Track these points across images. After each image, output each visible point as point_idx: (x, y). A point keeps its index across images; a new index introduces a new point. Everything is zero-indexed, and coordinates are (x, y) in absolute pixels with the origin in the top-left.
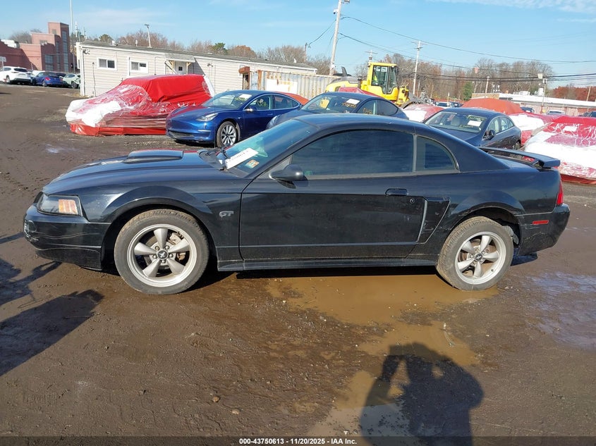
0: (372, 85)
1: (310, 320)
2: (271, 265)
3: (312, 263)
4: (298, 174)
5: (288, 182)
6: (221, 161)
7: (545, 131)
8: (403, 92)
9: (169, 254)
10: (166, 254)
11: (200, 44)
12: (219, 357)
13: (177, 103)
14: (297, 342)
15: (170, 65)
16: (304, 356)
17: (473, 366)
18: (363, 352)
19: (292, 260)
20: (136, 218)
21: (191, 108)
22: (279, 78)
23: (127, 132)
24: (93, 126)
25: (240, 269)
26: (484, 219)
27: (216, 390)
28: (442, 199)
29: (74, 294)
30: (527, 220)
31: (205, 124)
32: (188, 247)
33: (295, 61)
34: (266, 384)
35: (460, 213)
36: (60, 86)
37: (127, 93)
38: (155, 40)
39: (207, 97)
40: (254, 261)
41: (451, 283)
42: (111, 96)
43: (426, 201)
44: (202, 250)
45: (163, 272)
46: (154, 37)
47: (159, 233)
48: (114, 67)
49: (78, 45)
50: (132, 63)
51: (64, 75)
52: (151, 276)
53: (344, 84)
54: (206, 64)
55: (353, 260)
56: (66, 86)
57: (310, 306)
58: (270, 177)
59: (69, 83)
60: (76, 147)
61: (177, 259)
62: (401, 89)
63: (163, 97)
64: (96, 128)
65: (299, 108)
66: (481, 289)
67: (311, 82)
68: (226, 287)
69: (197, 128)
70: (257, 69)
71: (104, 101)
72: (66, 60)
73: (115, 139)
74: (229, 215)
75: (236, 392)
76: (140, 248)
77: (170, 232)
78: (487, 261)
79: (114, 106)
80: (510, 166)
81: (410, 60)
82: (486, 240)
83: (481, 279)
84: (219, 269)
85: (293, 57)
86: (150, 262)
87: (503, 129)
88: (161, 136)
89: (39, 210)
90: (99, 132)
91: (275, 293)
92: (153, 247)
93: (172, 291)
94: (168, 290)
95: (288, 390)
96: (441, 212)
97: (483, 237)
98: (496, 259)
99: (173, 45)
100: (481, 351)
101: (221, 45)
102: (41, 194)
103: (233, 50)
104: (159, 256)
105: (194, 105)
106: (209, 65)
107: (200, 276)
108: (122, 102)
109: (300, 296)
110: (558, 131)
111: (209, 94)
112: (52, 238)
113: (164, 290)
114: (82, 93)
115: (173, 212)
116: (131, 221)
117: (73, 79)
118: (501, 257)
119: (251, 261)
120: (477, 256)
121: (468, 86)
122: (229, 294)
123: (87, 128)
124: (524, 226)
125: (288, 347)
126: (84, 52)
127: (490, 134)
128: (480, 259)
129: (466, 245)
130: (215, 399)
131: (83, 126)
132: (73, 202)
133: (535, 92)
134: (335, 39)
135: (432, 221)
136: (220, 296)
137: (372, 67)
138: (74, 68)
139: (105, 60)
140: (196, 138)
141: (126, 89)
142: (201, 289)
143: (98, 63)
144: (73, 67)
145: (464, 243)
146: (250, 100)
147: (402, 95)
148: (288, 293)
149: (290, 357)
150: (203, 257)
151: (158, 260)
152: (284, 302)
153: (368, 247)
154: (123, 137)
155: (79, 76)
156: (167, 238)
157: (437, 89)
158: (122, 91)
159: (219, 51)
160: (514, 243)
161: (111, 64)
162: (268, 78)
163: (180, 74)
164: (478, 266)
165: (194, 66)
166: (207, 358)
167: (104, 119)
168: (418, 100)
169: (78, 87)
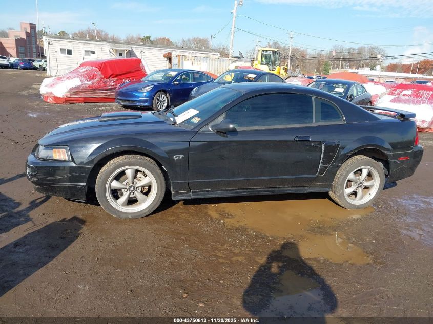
0: (261, 64)
1: (244, 234)
2: (211, 194)
3: (241, 192)
4: (231, 126)
5: (223, 132)
6: (171, 119)
7: (389, 94)
8: (284, 69)
9: (137, 188)
10: (134, 188)
11: (133, 36)
12: (182, 263)
13: (122, 79)
14: (237, 251)
15: (112, 52)
16: (244, 261)
17: (368, 264)
18: (286, 257)
19: (227, 190)
20: (112, 161)
21: (133, 83)
22: (193, 60)
23: (86, 101)
24: (61, 96)
25: (189, 198)
26: (363, 157)
27: (185, 289)
28: (335, 143)
29: (64, 220)
30: (395, 157)
31: (145, 94)
32: (150, 182)
33: (204, 48)
34: (221, 283)
35: (348, 153)
36: (31, 69)
37: (85, 73)
38: (100, 34)
39: (145, 75)
40: (199, 192)
41: (341, 204)
42: (73, 75)
43: (323, 145)
44: (161, 184)
45: (132, 201)
46: (98, 32)
47: (129, 173)
48: (71, 54)
49: (44, 38)
50: (85, 51)
51: (34, 61)
52: (123, 205)
53: (241, 64)
54: (140, 51)
55: (270, 189)
56: (35, 68)
57: (242, 224)
58: (210, 129)
59: (38, 66)
60: (49, 113)
61: (142, 192)
62: (282, 67)
63: (112, 75)
64: (63, 98)
65: (212, 81)
66: (362, 208)
67: (216, 63)
68: (177, 211)
69: (138, 97)
70: (177, 54)
71: (68, 78)
72: (34, 50)
73: (77, 106)
74: (181, 158)
75: (199, 290)
76: (115, 184)
77: (137, 171)
78: (366, 188)
79: (76, 82)
80: (380, 118)
81: (285, 47)
82: (365, 172)
83: (362, 200)
84: (173, 198)
85: (201, 45)
86: (122, 194)
87: (359, 93)
88: (111, 104)
89: (37, 157)
90: (66, 101)
91: (214, 215)
92: (124, 183)
93: (139, 216)
94: (135, 215)
95: (237, 287)
96: (334, 152)
97: (363, 170)
98: (372, 186)
99: (113, 38)
100: (371, 254)
101: (148, 38)
102: (38, 145)
103: (157, 41)
104: (129, 189)
105: (135, 80)
106: (141, 52)
107: (159, 204)
108: (82, 79)
109: (232, 217)
110: (398, 94)
111: (145, 72)
112: (49, 178)
113: (133, 215)
114: (48, 73)
115: (139, 156)
116: (108, 164)
117: (41, 63)
118: (376, 184)
119: (196, 192)
120: (359, 184)
121: (327, 64)
122: (180, 216)
123: (56, 98)
124: (392, 161)
125: (232, 255)
126: (49, 43)
127: (351, 97)
128: (361, 186)
129: (351, 176)
130: (185, 295)
131: (53, 97)
132: (64, 150)
133: (374, 68)
134: (232, 32)
135: (328, 159)
136: (174, 218)
137: (261, 51)
138: (41, 55)
139: (65, 49)
140: (138, 104)
141: (85, 69)
142: (160, 213)
143: (59, 51)
144: (39, 55)
145: (350, 174)
146: (177, 76)
147: (283, 71)
148: (224, 215)
149: (234, 262)
150: (161, 190)
151: (128, 193)
152: (222, 221)
153: (282, 179)
154: (83, 104)
155: (46, 62)
156: (135, 176)
157: (305, 67)
158: (81, 71)
159: (147, 41)
160: (385, 174)
161: (69, 52)
162: (185, 60)
163: (121, 58)
164: (360, 191)
165: (130, 53)
166: (174, 265)
167: (69, 91)
168: (294, 74)
169: (44, 69)
